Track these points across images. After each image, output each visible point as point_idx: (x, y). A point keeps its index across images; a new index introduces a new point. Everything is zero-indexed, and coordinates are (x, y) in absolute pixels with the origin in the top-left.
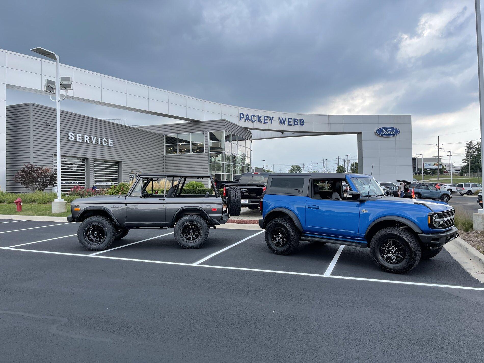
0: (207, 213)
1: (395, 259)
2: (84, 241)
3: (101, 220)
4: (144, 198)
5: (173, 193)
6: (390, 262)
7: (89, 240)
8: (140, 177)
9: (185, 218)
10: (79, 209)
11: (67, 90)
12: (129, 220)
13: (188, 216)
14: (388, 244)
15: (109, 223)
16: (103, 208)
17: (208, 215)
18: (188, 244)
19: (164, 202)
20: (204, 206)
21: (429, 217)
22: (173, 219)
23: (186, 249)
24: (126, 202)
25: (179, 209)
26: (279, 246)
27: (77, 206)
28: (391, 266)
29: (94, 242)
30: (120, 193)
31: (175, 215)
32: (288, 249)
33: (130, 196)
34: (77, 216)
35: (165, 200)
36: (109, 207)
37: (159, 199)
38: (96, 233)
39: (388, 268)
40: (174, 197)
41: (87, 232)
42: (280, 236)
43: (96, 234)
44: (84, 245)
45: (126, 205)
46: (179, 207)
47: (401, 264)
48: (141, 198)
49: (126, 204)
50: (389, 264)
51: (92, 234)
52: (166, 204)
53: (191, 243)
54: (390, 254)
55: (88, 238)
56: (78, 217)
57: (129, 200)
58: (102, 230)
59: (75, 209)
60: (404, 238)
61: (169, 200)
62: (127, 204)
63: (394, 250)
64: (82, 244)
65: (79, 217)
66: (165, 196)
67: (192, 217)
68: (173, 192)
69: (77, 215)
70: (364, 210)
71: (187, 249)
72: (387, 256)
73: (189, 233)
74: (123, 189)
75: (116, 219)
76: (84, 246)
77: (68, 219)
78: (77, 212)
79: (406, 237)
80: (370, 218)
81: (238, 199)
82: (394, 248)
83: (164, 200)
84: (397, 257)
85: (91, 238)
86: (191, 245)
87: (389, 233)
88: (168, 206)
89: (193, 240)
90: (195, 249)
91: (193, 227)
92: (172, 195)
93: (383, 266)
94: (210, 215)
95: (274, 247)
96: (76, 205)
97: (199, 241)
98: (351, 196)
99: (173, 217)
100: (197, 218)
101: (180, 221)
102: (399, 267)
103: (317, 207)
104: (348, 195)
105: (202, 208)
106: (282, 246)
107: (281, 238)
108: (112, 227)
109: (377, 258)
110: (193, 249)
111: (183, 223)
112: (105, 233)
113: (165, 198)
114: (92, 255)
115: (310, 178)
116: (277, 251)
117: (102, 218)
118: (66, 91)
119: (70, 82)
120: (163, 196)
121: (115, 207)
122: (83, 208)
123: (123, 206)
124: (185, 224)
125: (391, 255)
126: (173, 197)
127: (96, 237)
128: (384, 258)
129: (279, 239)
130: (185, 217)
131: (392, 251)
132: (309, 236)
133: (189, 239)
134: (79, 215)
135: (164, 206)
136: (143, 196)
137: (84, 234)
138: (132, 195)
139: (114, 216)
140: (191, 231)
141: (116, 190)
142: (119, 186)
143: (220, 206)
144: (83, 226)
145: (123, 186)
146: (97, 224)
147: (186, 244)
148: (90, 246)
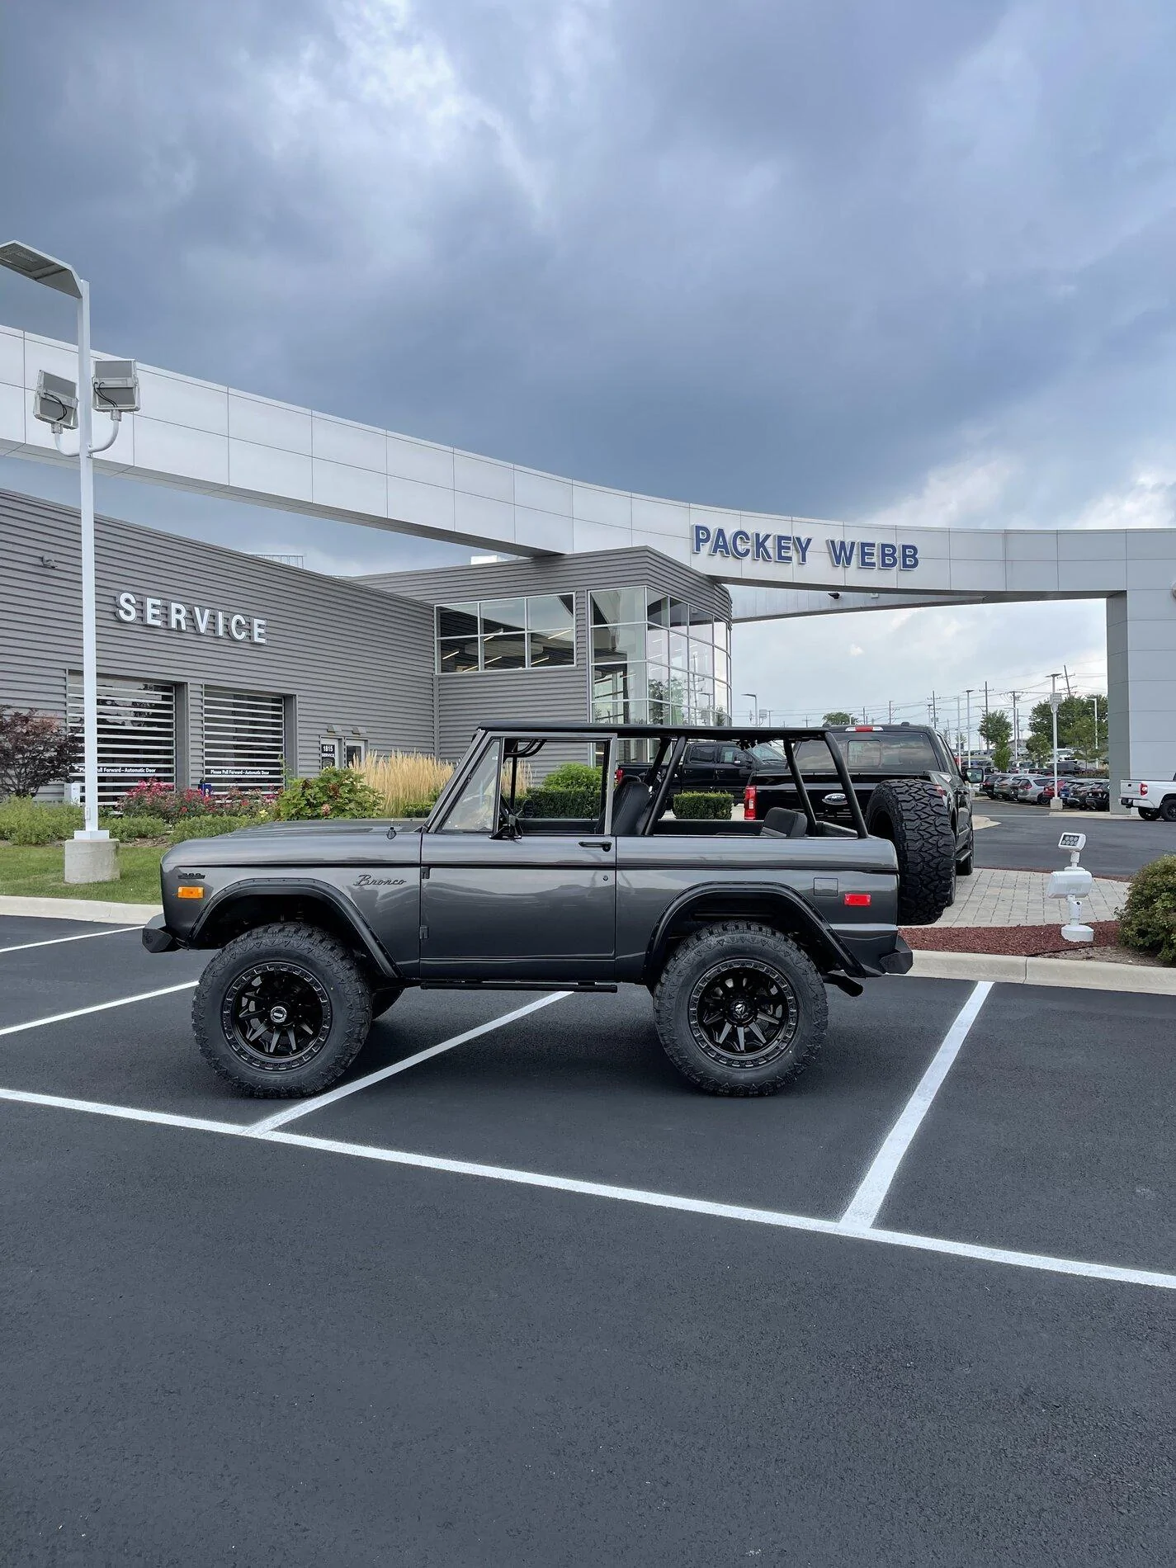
0: (821, 919)
2: (223, 1049)
3: (306, 945)
4: (512, 837)
7: (248, 1042)
8: (490, 734)
9: (713, 940)
10: (200, 890)
11: (120, 411)
12: (441, 942)
13: (725, 929)
15: (342, 959)
16: (313, 887)
17: (824, 927)
18: (727, 1071)
19: (607, 858)
20: (800, 882)
22: (652, 942)
23: (713, 1094)
24: (425, 859)
25: (684, 892)
27: (191, 875)
29: (269, 1053)
30: (326, 807)
31: (660, 922)
33: (439, 830)
34: (190, 925)
35: (613, 847)
36: (340, 882)
37: (582, 844)
38: (279, 1011)
40: (651, 834)
41: (237, 1007)
43: (279, 1015)
44: (225, 1068)
45: (425, 875)
46: (678, 883)
48: (498, 837)
49: (426, 867)
51: (264, 1016)
52: (614, 867)
53: (742, 1064)
55: (244, 1033)
56: (193, 929)
57: (436, 848)
58: (310, 996)
59: (180, 890)
61: (629, 847)
62: (432, 870)
64: (217, 1065)
65: (198, 928)
66: (607, 829)
67: (748, 936)
68: (644, 811)
69: (189, 920)
71: (722, 1095)
73: (730, 1015)
74: (336, 793)
75: (375, 939)
76: (226, 1075)
78: (191, 904)
81: (940, 843)
83: (606, 847)
85: (254, 1031)
86: (744, 1076)
88: (628, 880)
89: (750, 1048)
90: (762, 1095)
91: (730, 984)
92: (641, 826)
94: (835, 927)
96: (188, 871)
97: (780, 1053)
99: (654, 935)
100: (771, 941)
101: (685, 959)
105: (793, 891)
108: (356, 981)
110: (754, 1097)
111: (703, 965)
112: (326, 1010)
113: (612, 840)
114: (267, 1128)
117: (310, 936)
118: (115, 414)
119: (129, 379)
120: (601, 831)
121: (374, 882)
123: (412, 876)
124: (713, 970)
126: (643, 835)
127: (281, 1029)
130: (711, 933)
133: (730, 1044)
134: (198, 921)
135: (605, 879)
136: (504, 831)
137: (222, 1012)
138: (449, 822)
139: (368, 927)
140: (739, 1006)
141: (309, 797)
142: (322, 780)
143: (890, 883)
144: (220, 972)
145: (334, 781)
146: (283, 966)
147: (718, 1069)
148: (250, 1073)
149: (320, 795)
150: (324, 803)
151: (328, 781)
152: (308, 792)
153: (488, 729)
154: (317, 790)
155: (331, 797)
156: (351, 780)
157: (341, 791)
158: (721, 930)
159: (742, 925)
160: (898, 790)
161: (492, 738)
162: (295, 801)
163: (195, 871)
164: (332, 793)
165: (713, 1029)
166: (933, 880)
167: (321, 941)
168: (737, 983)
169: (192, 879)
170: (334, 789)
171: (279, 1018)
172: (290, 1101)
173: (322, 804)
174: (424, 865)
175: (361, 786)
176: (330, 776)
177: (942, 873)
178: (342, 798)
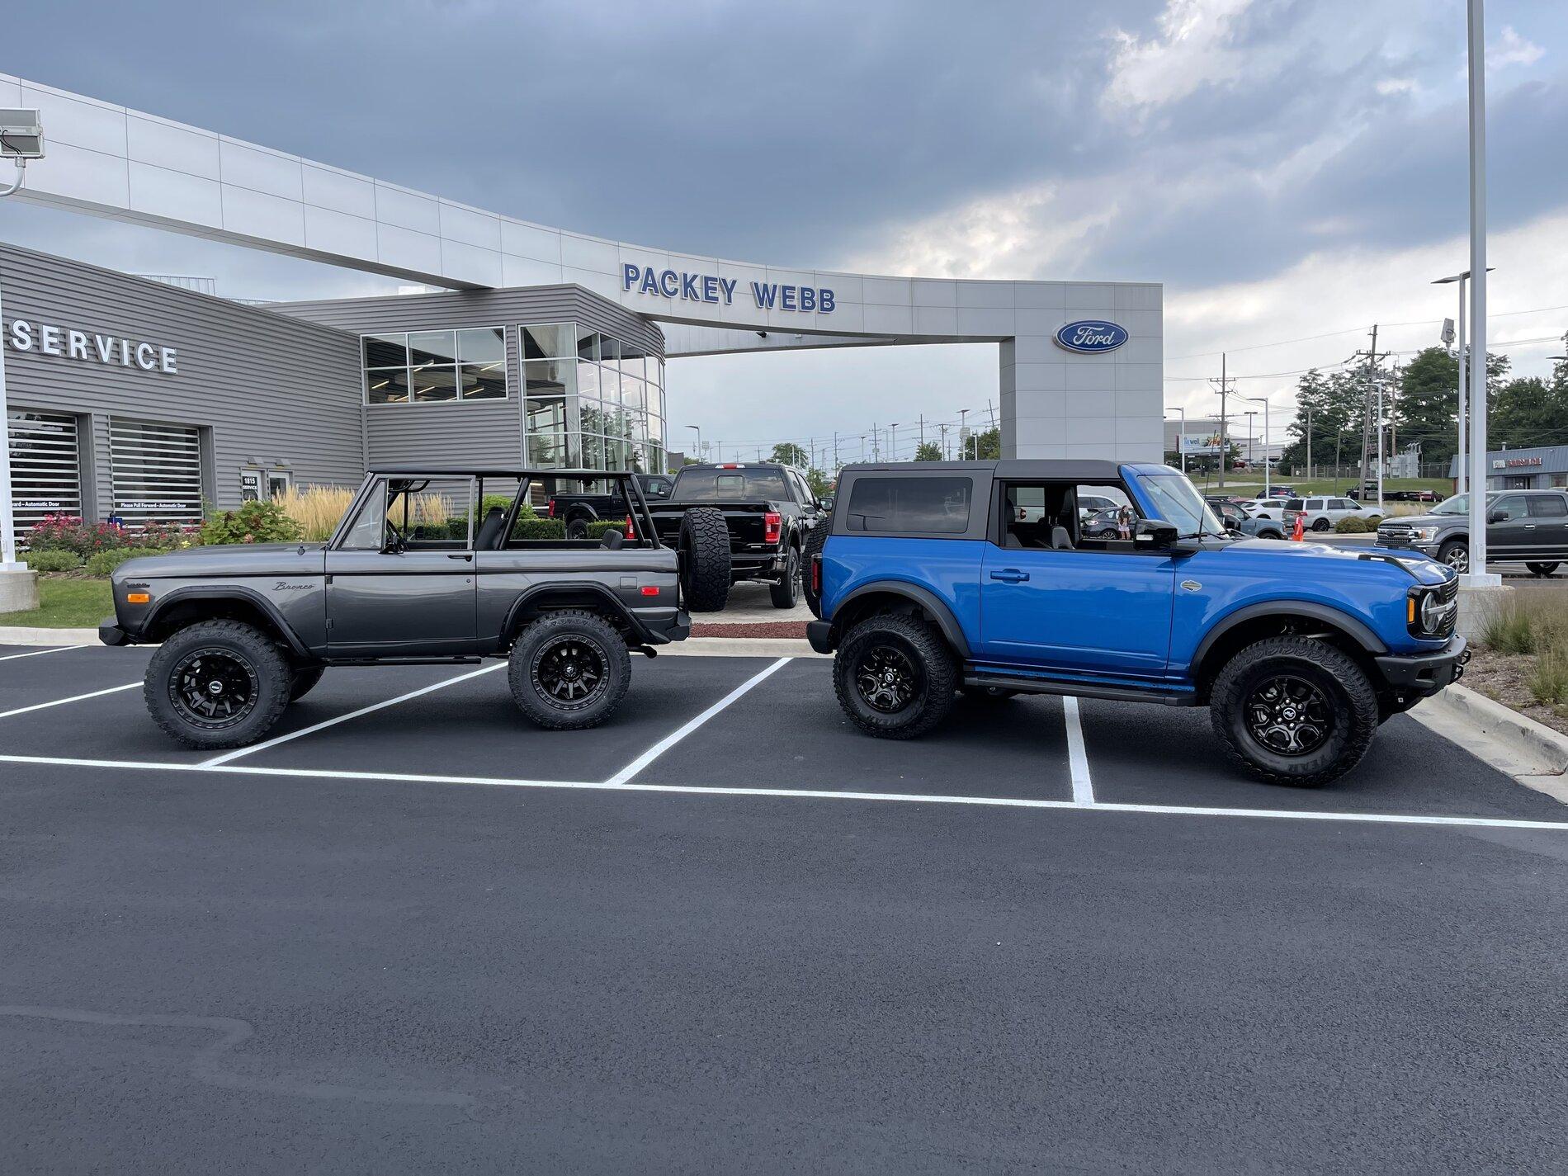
0: (626, 605)
1: (1296, 741)
2: (170, 714)
3: (236, 634)
4: (396, 552)
5: (500, 535)
6: (1277, 752)
7: (191, 708)
8: (377, 476)
9: (548, 623)
10: (147, 596)
11: (25, 158)
12: (342, 631)
13: (557, 614)
14: (1272, 693)
15: (265, 644)
16: (240, 592)
17: (628, 610)
18: (559, 712)
19: (470, 566)
20: (611, 580)
21: (1412, 602)
22: (503, 627)
23: (551, 729)
24: (328, 570)
25: (527, 589)
26: (884, 711)
27: (139, 586)
28: (1282, 764)
29: (209, 717)
30: (248, 537)
31: (509, 611)
32: (919, 719)
33: (339, 548)
34: (139, 623)
35: (473, 559)
36: (263, 589)
37: (450, 557)
38: (216, 685)
39: (1274, 771)
40: (504, 549)
41: (181, 683)
42: (889, 677)
43: (216, 687)
44: (174, 728)
45: (329, 581)
46: (520, 583)
47: (1316, 756)
48: (384, 552)
49: (329, 576)
50: (1278, 759)
51: (203, 689)
52: (476, 573)
53: (571, 708)
54: (1278, 724)
55: (188, 701)
56: (142, 626)
57: (336, 561)
58: (242, 673)
59: (130, 596)
60: (1331, 671)
61: (486, 558)
62: (335, 578)
63: (1291, 711)
64: (167, 727)
65: (146, 624)
66: (470, 546)
67: (574, 618)
68: (498, 532)
69: (137, 619)
70: (1189, 582)
71: (557, 729)
72: (1270, 732)
73: (562, 674)
74: (258, 524)
75: (292, 629)
76: (175, 734)
77: (103, 634)
78: (138, 608)
79: (1334, 667)
80: (1212, 611)
81: (721, 552)
82: (1293, 705)
83: (469, 558)
84: (1303, 735)
85: (196, 701)
86: (571, 716)
87: (1280, 655)
88: (486, 583)
89: (576, 697)
90: (584, 728)
91: (564, 653)
92: (496, 543)
93: (1257, 764)
94: (635, 610)
95: (865, 712)
96: (136, 582)
97: (598, 699)
98: (1150, 538)
99: (505, 620)
100: (590, 622)
101: (529, 636)
102: (1311, 767)
103: (1023, 576)
104: (1142, 534)
105: (607, 587)
106: (897, 710)
107: (894, 683)
108: (277, 660)
109: (1235, 740)
110: (580, 729)
111: (541, 640)
112: (254, 683)
113: (473, 553)
114: (211, 765)
115: (994, 479)
116: (877, 726)
117: (239, 628)
118: (20, 161)
119: (33, 128)
120: (464, 546)
121: (289, 587)
122: (160, 592)
123: (318, 582)
124: (548, 643)
125: (1280, 726)
126: (498, 549)
127: (218, 699)
128: (1259, 737)
129: (883, 688)
130: (547, 618)
131: (1287, 716)
132: (989, 673)
133: (563, 693)
134: (146, 619)
135: (468, 581)
136: (390, 548)
137: (169, 687)
138: (347, 542)
139: (285, 621)
140: (569, 668)
141: (232, 528)
142: (244, 512)
143: (671, 580)
144: (165, 658)
145: (256, 513)
146: (217, 651)
147: (554, 712)
148: (195, 732)
149: (242, 526)
150: (247, 533)
151: (250, 513)
152: (230, 523)
153: (375, 473)
154: (240, 520)
155: (253, 528)
156: (273, 512)
157: (262, 522)
158: (554, 615)
159: (570, 612)
161: (379, 479)
162: (218, 532)
163: (141, 582)
164: (254, 524)
165: (549, 686)
166: (716, 579)
167: (248, 632)
168: (569, 652)
169: (136, 588)
170: (255, 521)
171: (216, 690)
173: (245, 534)
174: (328, 574)
175: (283, 517)
176: (252, 509)
177: (722, 573)
178: (264, 528)
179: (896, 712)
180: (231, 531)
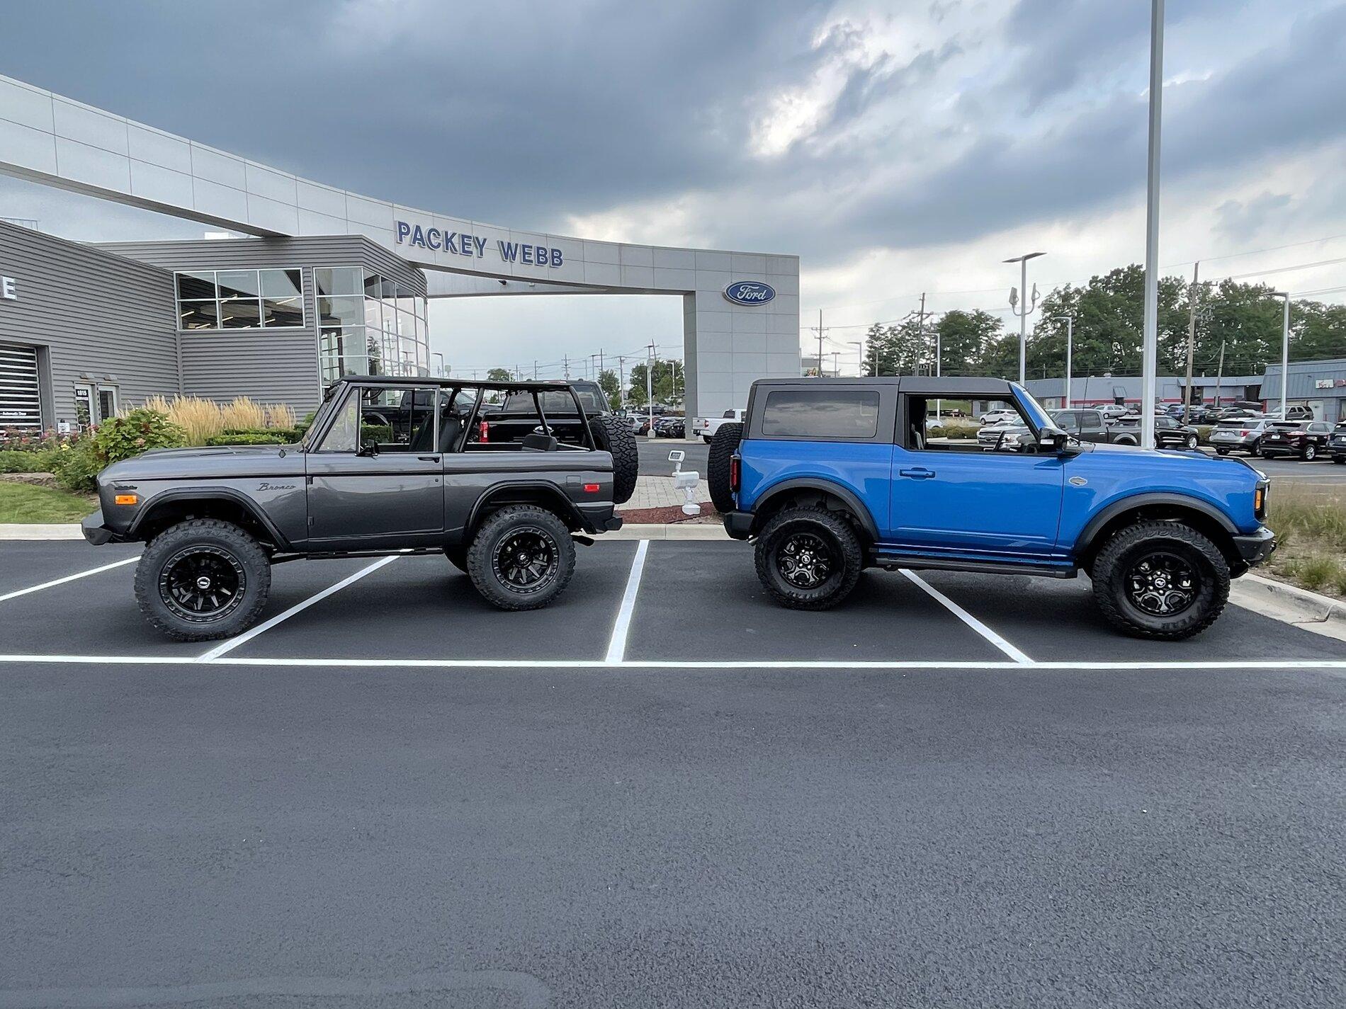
0: (572, 500)
1: (1167, 605)
2: (162, 610)
3: (223, 533)
4: (371, 456)
5: (460, 440)
6: (1153, 613)
7: (180, 604)
8: (351, 384)
10: (134, 498)
12: (320, 528)
13: (514, 509)
14: (1144, 567)
15: (251, 542)
16: (226, 493)
17: (573, 505)
18: (517, 596)
19: (438, 467)
20: (559, 479)
21: (1259, 493)
22: (468, 520)
23: (509, 610)
24: (308, 471)
25: (489, 487)
26: (803, 587)
27: (126, 488)
28: (1157, 623)
29: (197, 610)
30: (140, 441)
31: (473, 507)
32: (836, 594)
33: (317, 451)
34: (128, 523)
35: (441, 460)
37: (420, 459)
38: (204, 580)
39: (1150, 629)
40: (463, 452)
42: (806, 559)
43: (204, 583)
44: (165, 622)
45: (310, 481)
46: (484, 482)
47: (1184, 616)
48: (362, 454)
49: (310, 477)
50: (1153, 619)
51: (192, 585)
52: (443, 473)
53: (526, 591)
54: (1151, 591)
55: (178, 597)
56: (130, 527)
57: (316, 463)
58: (229, 569)
59: (117, 498)
60: (1200, 549)
61: (451, 460)
62: (315, 479)
63: (1162, 581)
64: (158, 622)
65: (134, 525)
66: (436, 448)
67: (528, 513)
68: (459, 436)
69: (129, 520)
70: (1073, 476)
71: (515, 610)
72: (1146, 598)
73: (516, 562)
74: (147, 428)
75: (275, 527)
76: (167, 628)
77: (88, 532)
78: (126, 510)
79: (1201, 544)
80: (1095, 502)
82: (1164, 576)
83: (436, 460)
84: (1172, 600)
85: (184, 596)
86: (526, 598)
87: (1159, 536)
88: (451, 481)
89: (530, 581)
90: (537, 608)
91: (516, 544)
92: (456, 446)
93: (1134, 623)
94: (579, 505)
95: (786, 588)
96: (123, 484)
97: (549, 582)
98: (1051, 442)
99: (470, 516)
100: (543, 515)
101: (490, 529)
102: (1180, 624)
103: (930, 474)
104: (1046, 438)
105: (556, 485)
106: (814, 586)
107: (811, 563)
108: (263, 555)
109: (1117, 605)
110: (534, 609)
111: (501, 532)
112: (241, 578)
113: (440, 455)
114: (213, 656)
115: (899, 392)
116: (798, 601)
117: (225, 527)
120: (432, 450)
122: (149, 493)
123: (300, 484)
124: (508, 535)
125: (1153, 593)
126: (459, 451)
127: (206, 594)
128: (1136, 602)
129: (800, 568)
130: (506, 512)
131: (1158, 584)
133: (516, 581)
134: (133, 521)
135: (437, 481)
136: (364, 451)
137: (159, 584)
138: (323, 445)
139: (269, 519)
140: (522, 556)
141: (124, 433)
142: (133, 419)
143: (609, 478)
144: (156, 556)
145: (144, 420)
146: (206, 549)
147: (512, 595)
148: (185, 625)
149: (134, 431)
150: (138, 437)
151: (139, 419)
152: (122, 429)
153: (349, 381)
154: (131, 427)
155: (143, 432)
156: (157, 418)
157: (150, 427)
158: (511, 510)
159: (524, 507)
160: (606, 422)
161: (353, 387)
162: (112, 436)
163: (129, 484)
164: (144, 430)
165: (505, 573)
166: (627, 476)
167: (234, 531)
168: (512, 546)
169: (122, 490)
170: (145, 426)
171: (204, 585)
172: (217, 641)
173: (136, 438)
174: (309, 475)
175: (167, 423)
176: (140, 415)
178: (153, 433)
179: (814, 588)
180: (123, 435)
